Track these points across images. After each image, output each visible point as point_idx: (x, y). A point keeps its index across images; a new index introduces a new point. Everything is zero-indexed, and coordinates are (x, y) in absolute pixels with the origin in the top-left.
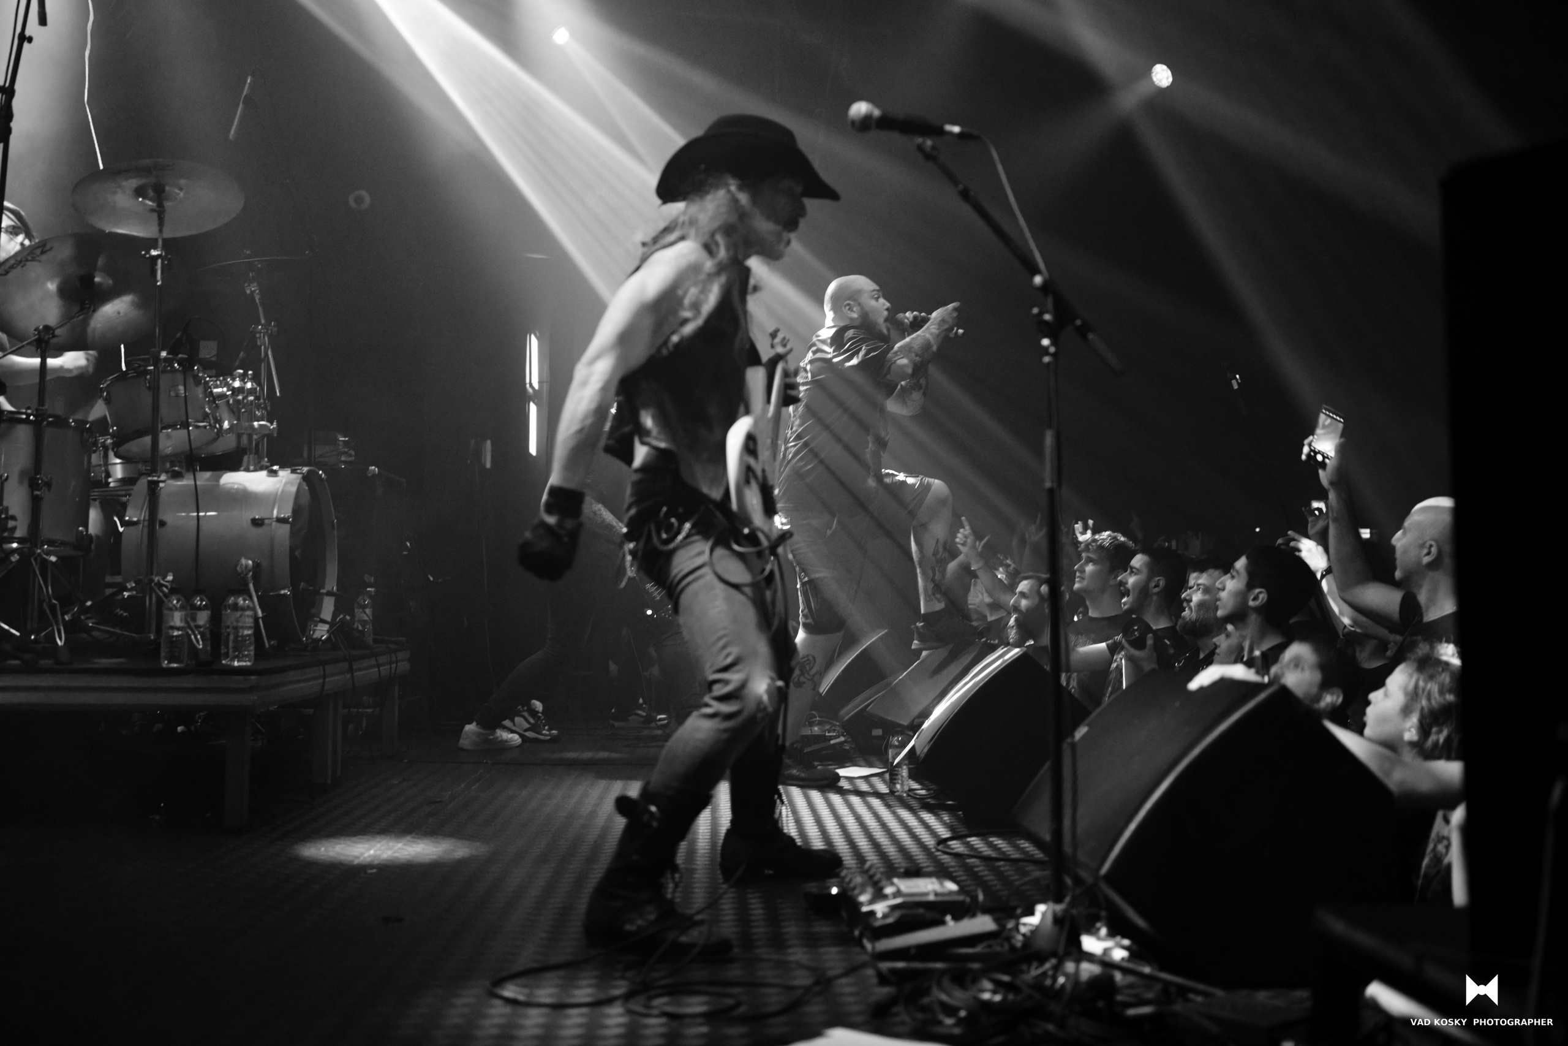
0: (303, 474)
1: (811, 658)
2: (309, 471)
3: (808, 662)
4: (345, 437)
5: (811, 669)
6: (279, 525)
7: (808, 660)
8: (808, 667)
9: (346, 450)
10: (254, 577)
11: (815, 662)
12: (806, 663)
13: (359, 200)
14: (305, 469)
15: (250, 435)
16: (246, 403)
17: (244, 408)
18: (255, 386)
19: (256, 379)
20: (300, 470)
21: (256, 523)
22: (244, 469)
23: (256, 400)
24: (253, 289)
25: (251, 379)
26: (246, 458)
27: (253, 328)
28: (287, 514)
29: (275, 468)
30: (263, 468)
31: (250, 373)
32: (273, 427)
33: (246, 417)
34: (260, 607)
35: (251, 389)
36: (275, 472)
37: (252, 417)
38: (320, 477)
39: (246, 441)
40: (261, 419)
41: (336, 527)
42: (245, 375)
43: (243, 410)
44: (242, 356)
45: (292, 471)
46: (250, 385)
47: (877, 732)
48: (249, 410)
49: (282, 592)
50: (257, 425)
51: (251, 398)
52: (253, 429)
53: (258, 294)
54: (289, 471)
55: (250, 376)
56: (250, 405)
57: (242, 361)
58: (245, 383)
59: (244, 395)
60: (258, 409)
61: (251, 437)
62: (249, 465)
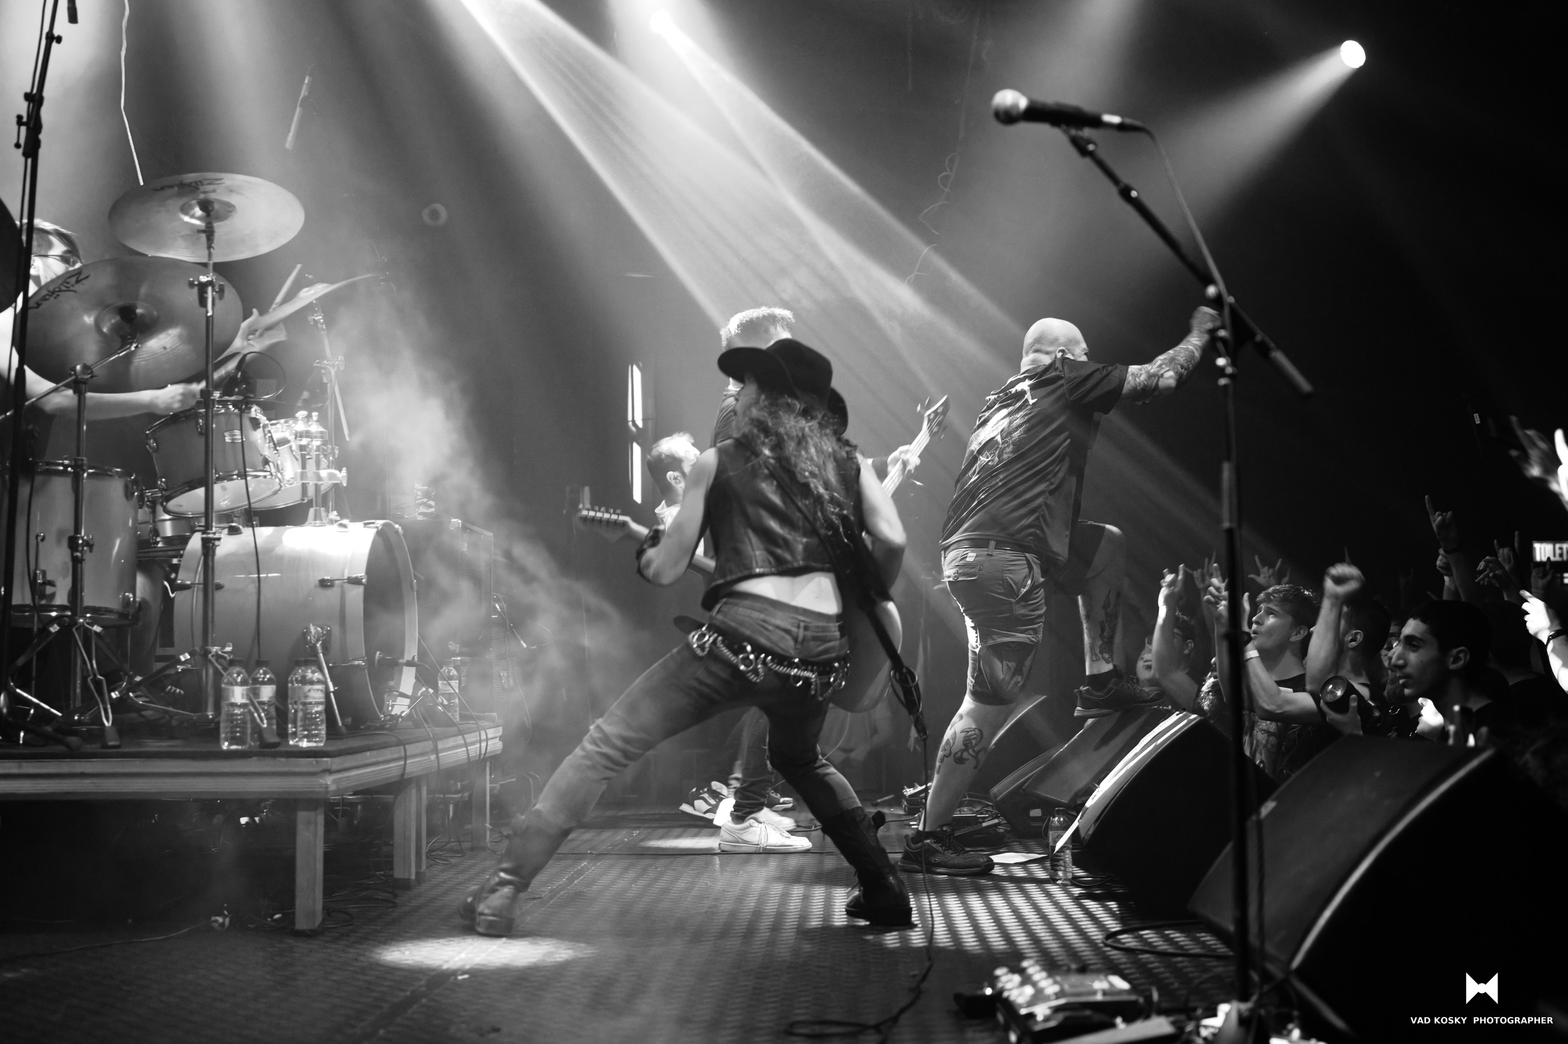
0: (377, 527)
2: (384, 525)
4: (423, 486)
6: (351, 586)
9: (425, 500)
10: (324, 645)
14: (380, 522)
15: (316, 485)
16: (311, 449)
17: (308, 454)
18: (321, 429)
19: (321, 421)
20: (373, 523)
21: (324, 584)
22: (310, 523)
23: (322, 445)
24: (316, 318)
25: (317, 421)
26: (312, 511)
27: (318, 363)
28: (361, 573)
29: (345, 521)
30: (332, 522)
31: (315, 414)
32: (342, 476)
33: (311, 465)
34: (331, 681)
35: (317, 432)
36: (344, 526)
37: (318, 465)
38: (397, 532)
39: (311, 492)
40: (329, 467)
41: (415, 588)
42: (309, 417)
43: (307, 457)
44: (306, 395)
45: (365, 524)
46: (315, 428)
47: (1036, 813)
48: (314, 457)
49: (356, 663)
50: (324, 473)
51: (317, 443)
52: (319, 478)
53: (322, 324)
54: (361, 524)
55: (315, 418)
56: (316, 451)
57: (305, 401)
58: (309, 426)
59: (309, 439)
60: (325, 456)
61: (317, 487)
62: (315, 519)
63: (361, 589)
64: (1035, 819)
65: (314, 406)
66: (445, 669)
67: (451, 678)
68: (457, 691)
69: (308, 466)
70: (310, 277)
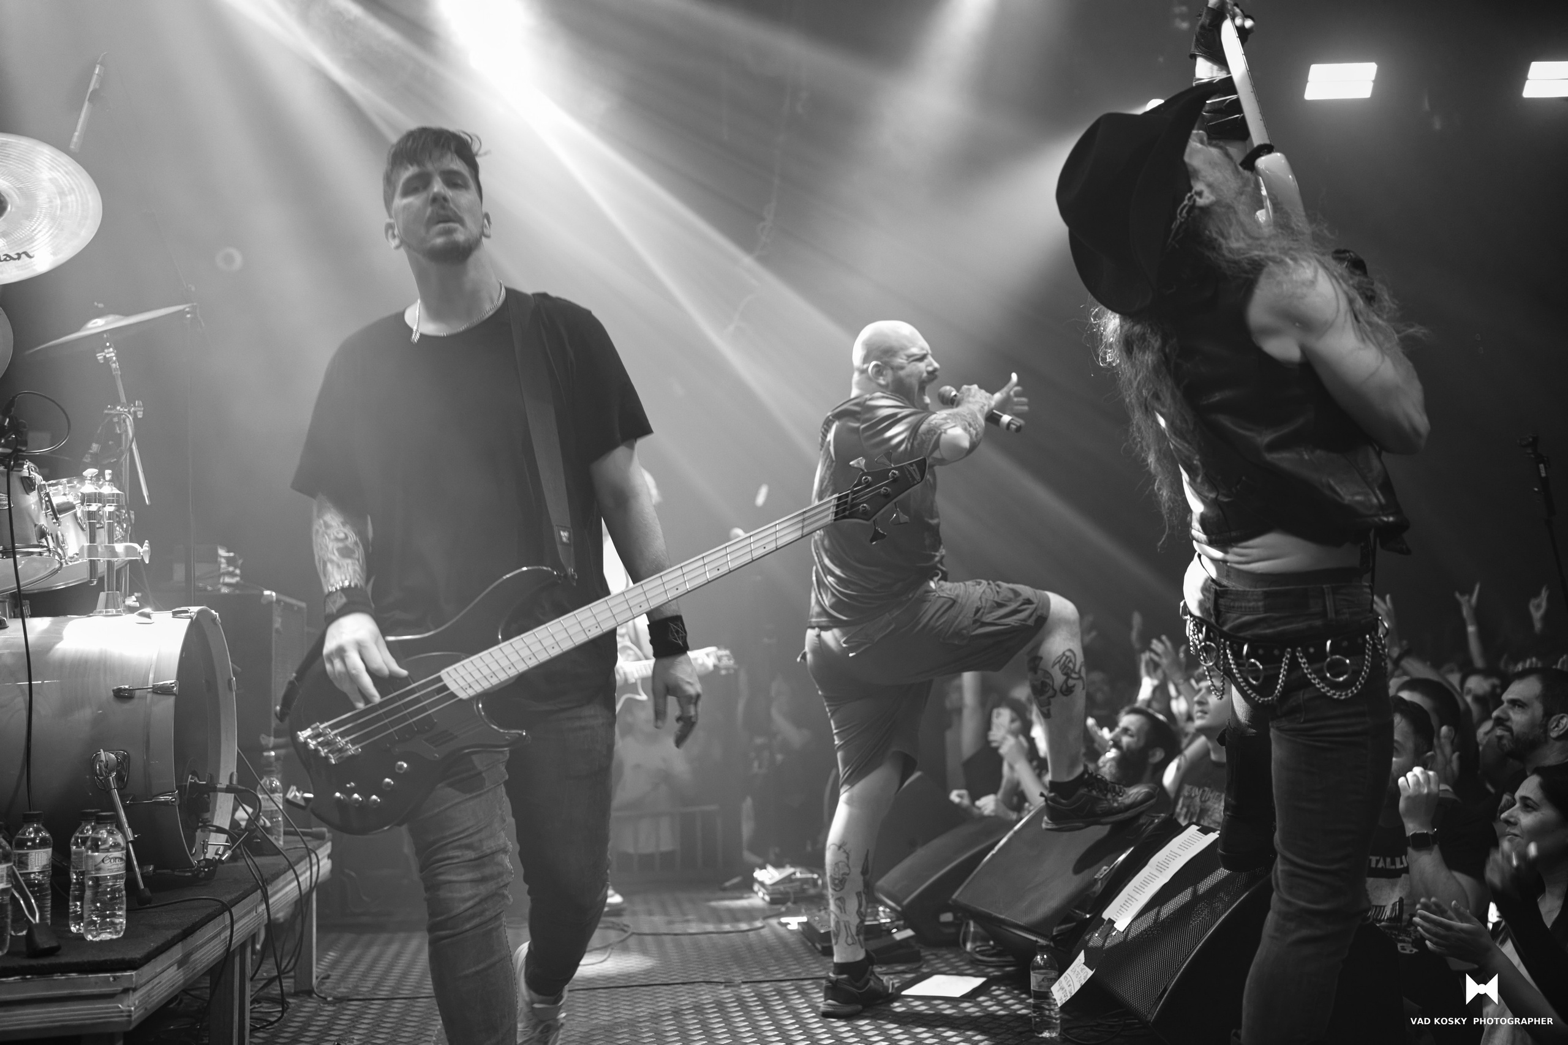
0: (191, 617)
1: (1068, 654)
2: (199, 613)
3: (1068, 659)
4: (228, 551)
5: (1075, 665)
6: (156, 697)
7: (1067, 657)
8: (1071, 665)
9: (231, 569)
10: (119, 778)
11: (1075, 655)
12: (1067, 662)
13: (229, 259)
14: (194, 609)
15: (109, 562)
16: (102, 516)
17: (99, 522)
18: (116, 491)
19: (115, 481)
20: (186, 612)
21: (122, 695)
22: (100, 612)
23: (117, 510)
24: (108, 356)
25: (110, 481)
26: (102, 596)
27: (110, 409)
28: (171, 681)
29: (147, 610)
30: (131, 610)
31: (108, 472)
32: (143, 550)
33: (102, 536)
34: (130, 826)
35: (109, 495)
36: (148, 616)
37: (111, 539)
38: (214, 619)
39: (102, 568)
40: (124, 540)
41: (234, 687)
42: (100, 475)
43: (98, 526)
44: (95, 447)
45: (175, 614)
46: (108, 489)
47: (947, 917)
48: (106, 526)
49: (162, 798)
50: (120, 548)
51: (109, 508)
52: (114, 553)
53: (115, 362)
54: (169, 614)
55: (108, 477)
56: (110, 519)
57: (95, 456)
58: (100, 487)
59: (100, 505)
60: (119, 523)
61: (110, 564)
62: (106, 607)
63: (171, 700)
64: (947, 924)
65: (106, 462)
66: (265, 781)
67: (274, 791)
68: (281, 807)
69: (98, 540)
70: (101, 305)
